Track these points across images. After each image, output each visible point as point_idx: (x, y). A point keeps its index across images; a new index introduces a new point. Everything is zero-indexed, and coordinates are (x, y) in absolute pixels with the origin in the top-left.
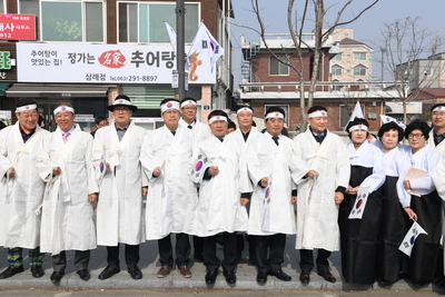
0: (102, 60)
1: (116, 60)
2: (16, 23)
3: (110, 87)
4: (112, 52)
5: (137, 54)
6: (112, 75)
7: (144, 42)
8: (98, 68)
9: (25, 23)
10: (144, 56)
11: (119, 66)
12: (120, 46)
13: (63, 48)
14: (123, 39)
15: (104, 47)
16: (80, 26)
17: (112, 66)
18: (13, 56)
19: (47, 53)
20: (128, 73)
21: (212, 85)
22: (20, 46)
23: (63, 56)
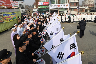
0: (58, 6)
5: (61, 5)
8: (57, 7)
12: (59, 4)
13: (53, 5)
14: (60, 3)
15: (57, 5)
16: (55, 2)
20: (60, 7)
23: (54, 6)
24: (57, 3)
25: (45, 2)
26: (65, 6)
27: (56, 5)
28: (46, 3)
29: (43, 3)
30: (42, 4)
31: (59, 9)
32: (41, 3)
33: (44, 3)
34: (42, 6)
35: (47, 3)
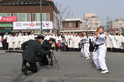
0: (30, 25)
1: (33, 25)
2: (13, 18)
3: (32, 30)
4: (32, 23)
6: (32, 28)
7: (38, 21)
8: (29, 27)
9: (15, 18)
10: (38, 24)
11: (33, 26)
14: (34, 21)
16: (25, 18)
17: (32, 26)
18: (12, 25)
19: (19, 24)
20: (35, 27)
21: (52, 30)
22: (14, 23)
23: (22, 24)
25: (6, 17)
28: (8, 19)
33: (4, 19)
35: (10, 19)
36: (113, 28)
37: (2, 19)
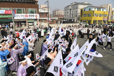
0: (25, 16)
5: (30, 15)
6: (27, 18)
8: (25, 17)
12: (27, 14)
13: (20, 15)
17: (26, 17)
19: (18, 15)
20: (29, 18)
24: (24, 13)
26: (34, 17)
27: (22, 14)
28: (10, 12)
29: (4, 11)
30: (4, 13)
31: (28, 19)
32: (2, 11)
33: (7, 12)
34: (3, 15)
36: (56, 14)
37: (5, 12)
